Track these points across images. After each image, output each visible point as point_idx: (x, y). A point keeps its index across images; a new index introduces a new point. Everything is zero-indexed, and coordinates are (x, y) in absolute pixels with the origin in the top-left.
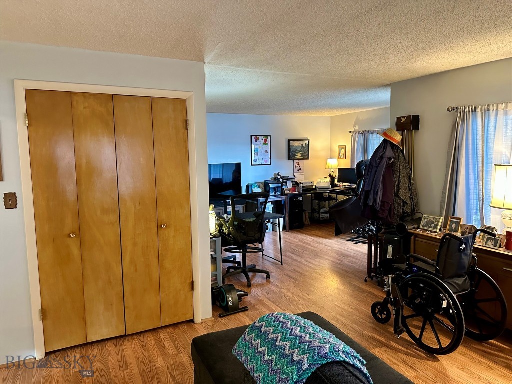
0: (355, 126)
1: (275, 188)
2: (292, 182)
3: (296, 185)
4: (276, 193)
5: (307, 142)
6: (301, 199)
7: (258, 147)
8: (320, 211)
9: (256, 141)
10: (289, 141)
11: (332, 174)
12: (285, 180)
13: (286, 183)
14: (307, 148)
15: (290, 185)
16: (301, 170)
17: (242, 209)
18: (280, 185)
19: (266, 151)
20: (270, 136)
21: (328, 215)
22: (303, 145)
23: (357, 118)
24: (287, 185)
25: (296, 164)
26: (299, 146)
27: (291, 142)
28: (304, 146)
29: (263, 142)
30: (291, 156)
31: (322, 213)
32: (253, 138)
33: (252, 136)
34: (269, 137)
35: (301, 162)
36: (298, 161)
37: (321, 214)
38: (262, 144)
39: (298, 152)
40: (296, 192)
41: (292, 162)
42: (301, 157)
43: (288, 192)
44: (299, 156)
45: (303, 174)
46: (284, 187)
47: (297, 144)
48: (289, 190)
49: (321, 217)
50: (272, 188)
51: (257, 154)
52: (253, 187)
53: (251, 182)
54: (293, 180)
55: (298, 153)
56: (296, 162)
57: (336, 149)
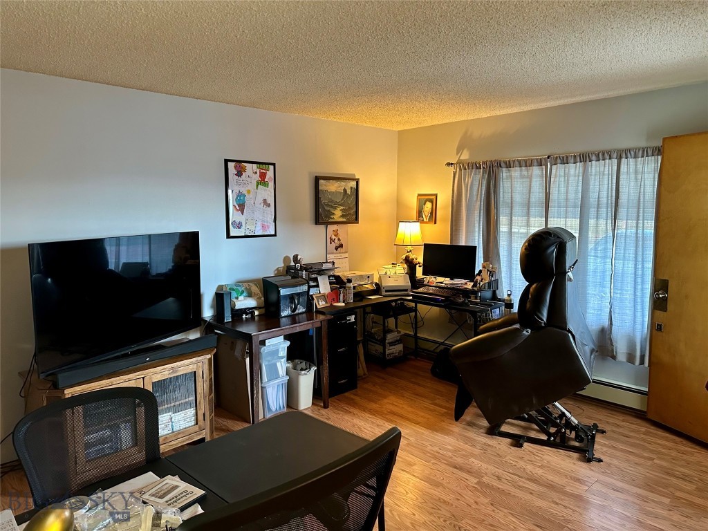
0: (460, 150)
1: (291, 298)
2: (329, 277)
3: (339, 283)
4: (294, 311)
5: (353, 184)
6: (352, 318)
7: (244, 191)
8: (385, 339)
9: (239, 174)
10: (317, 179)
11: (412, 256)
12: (312, 272)
13: (316, 280)
14: (354, 197)
15: (324, 286)
16: (341, 246)
17: (206, 366)
18: (305, 288)
19: (265, 201)
20: (274, 165)
21: (400, 347)
22: (345, 190)
23: (466, 133)
24: (317, 286)
25: (331, 234)
26: (337, 193)
27: (321, 182)
28: (349, 191)
29: (257, 177)
30: (321, 216)
31: (392, 344)
32: (231, 165)
33: (226, 161)
34: (271, 167)
35: (341, 228)
36: (334, 227)
37: (387, 345)
38: (254, 183)
39: (334, 205)
40: (338, 301)
41: (322, 227)
42: (343, 216)
43: (321, 304)
44: (337, 214)
45: (346, 255)
46: (312, 291)
47: (333, 187)
48: (324, 297)
49: (387, 352)
50: (285, 296)
51: (241, 207)
52: (234, 294)
53: (226, 280)
54: (331, 273)
55: (335, 208)
56: (332, 228)
57: (413, 202)
